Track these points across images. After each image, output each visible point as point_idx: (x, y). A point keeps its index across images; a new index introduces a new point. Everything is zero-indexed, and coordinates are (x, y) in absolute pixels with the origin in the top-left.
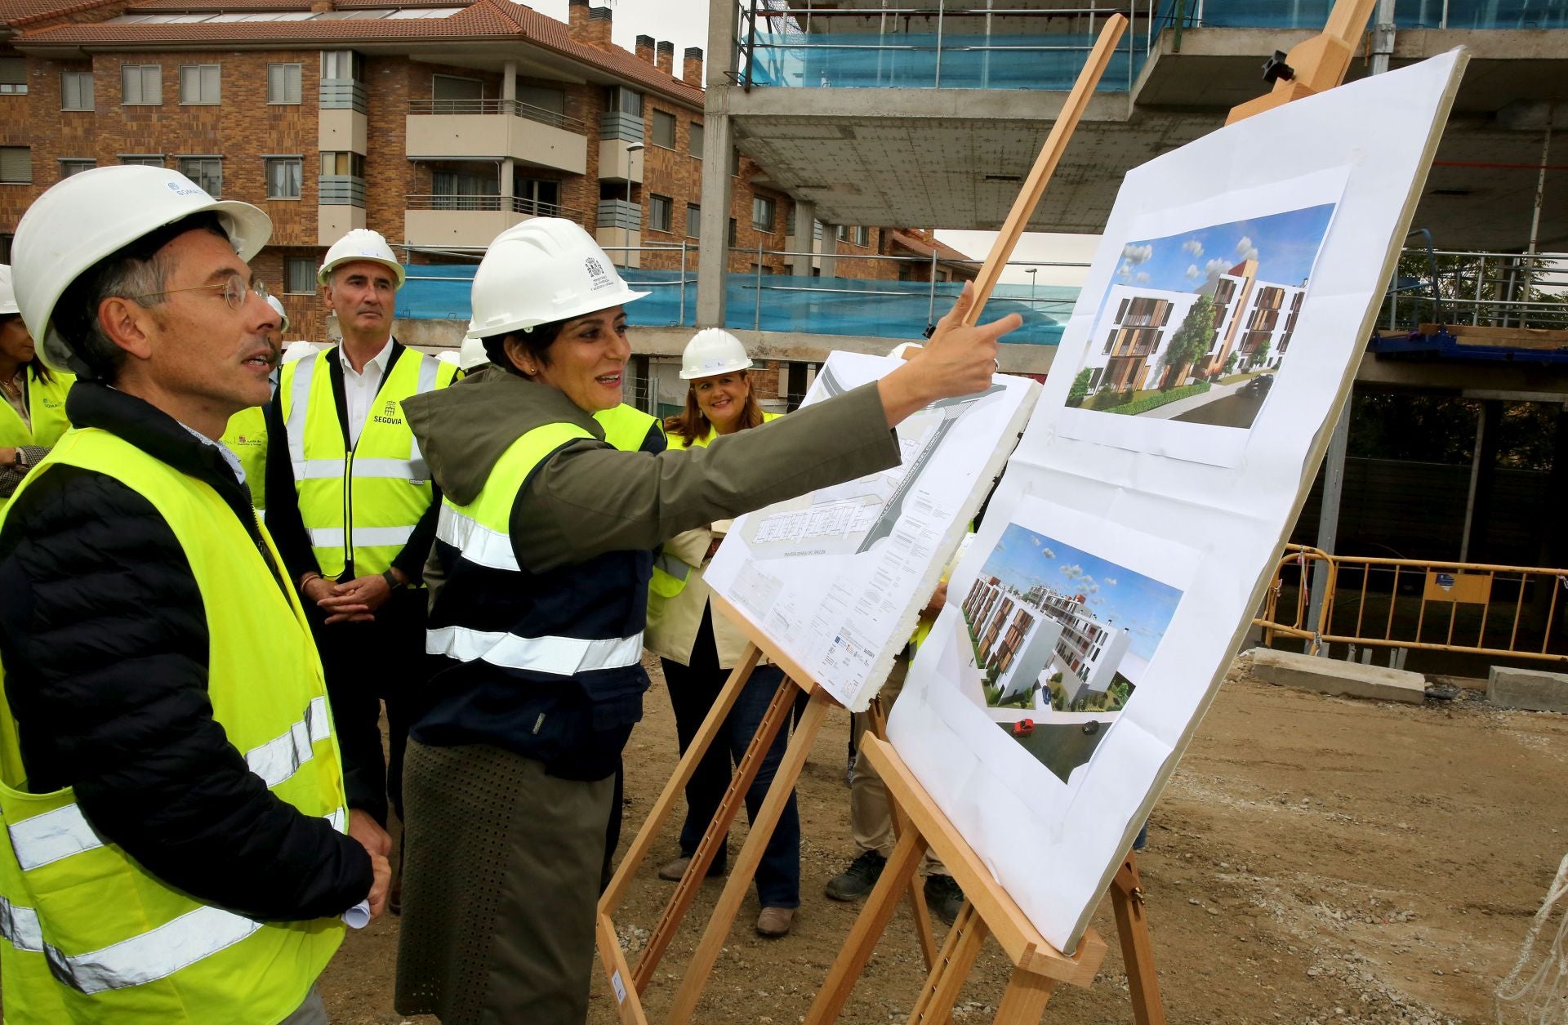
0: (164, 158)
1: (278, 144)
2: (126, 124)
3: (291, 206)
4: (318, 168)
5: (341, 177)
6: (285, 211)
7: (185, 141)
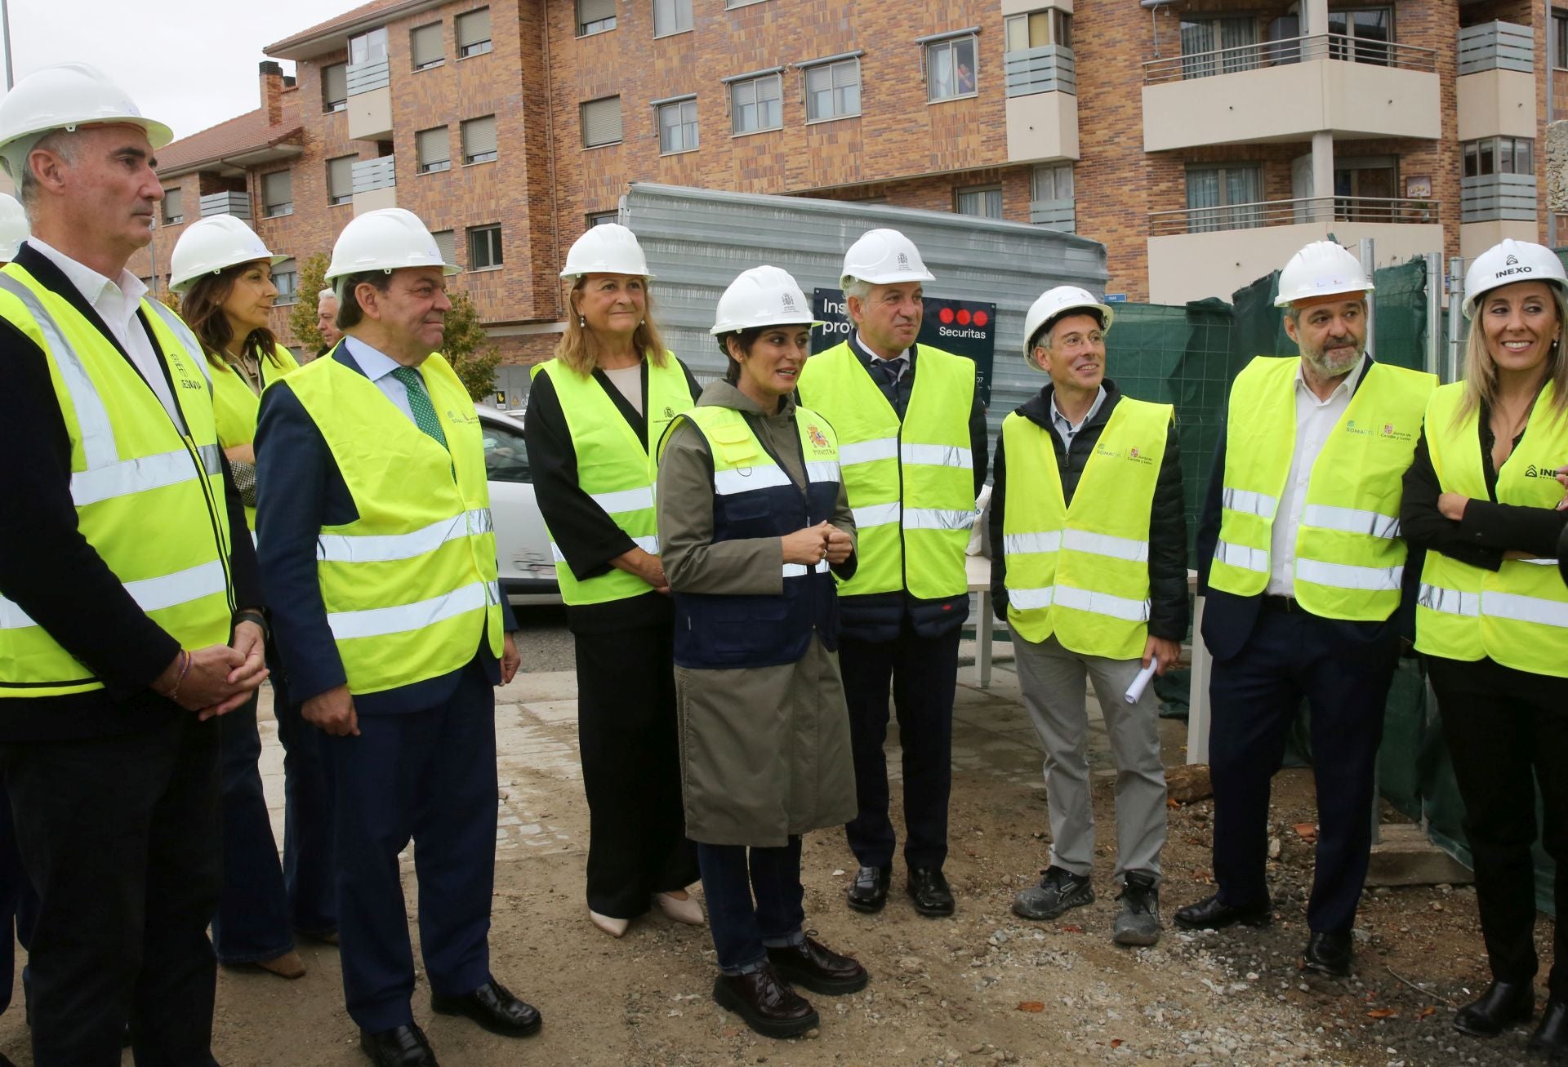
0: (781, 72)
1: (940, 19)
2: (732, 36)
3: (963, 108)
4: (1002, 42)
5: (1038, 50)
6: (954, 117)
7: (809, 42)
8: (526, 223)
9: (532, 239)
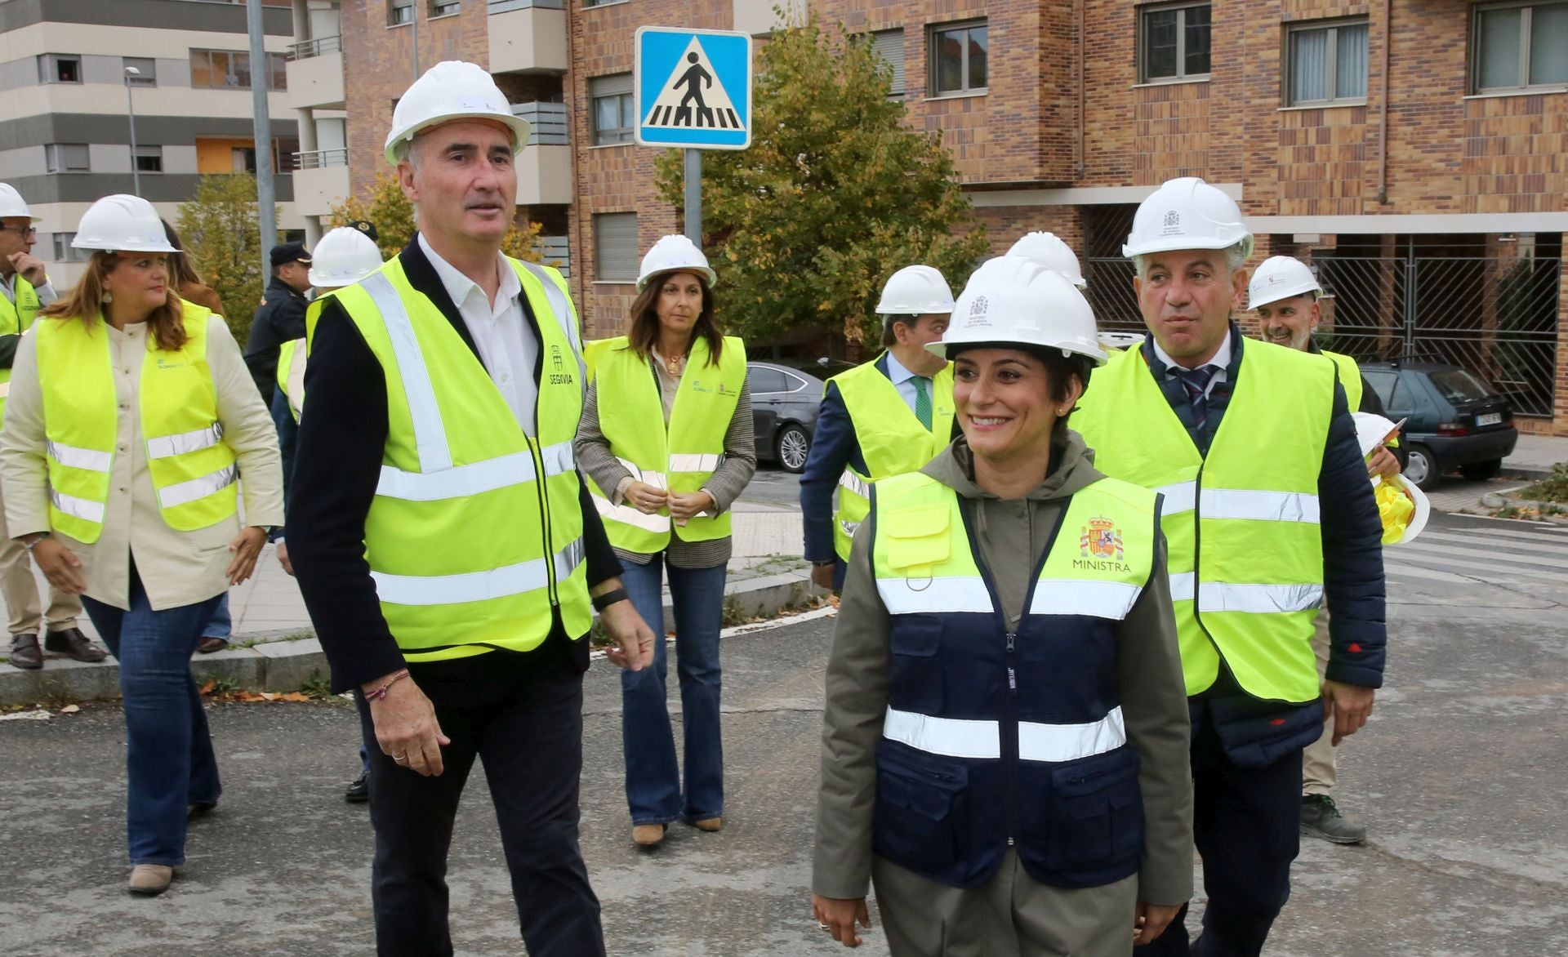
8: (1034, 18)
9: (1042, 46)
